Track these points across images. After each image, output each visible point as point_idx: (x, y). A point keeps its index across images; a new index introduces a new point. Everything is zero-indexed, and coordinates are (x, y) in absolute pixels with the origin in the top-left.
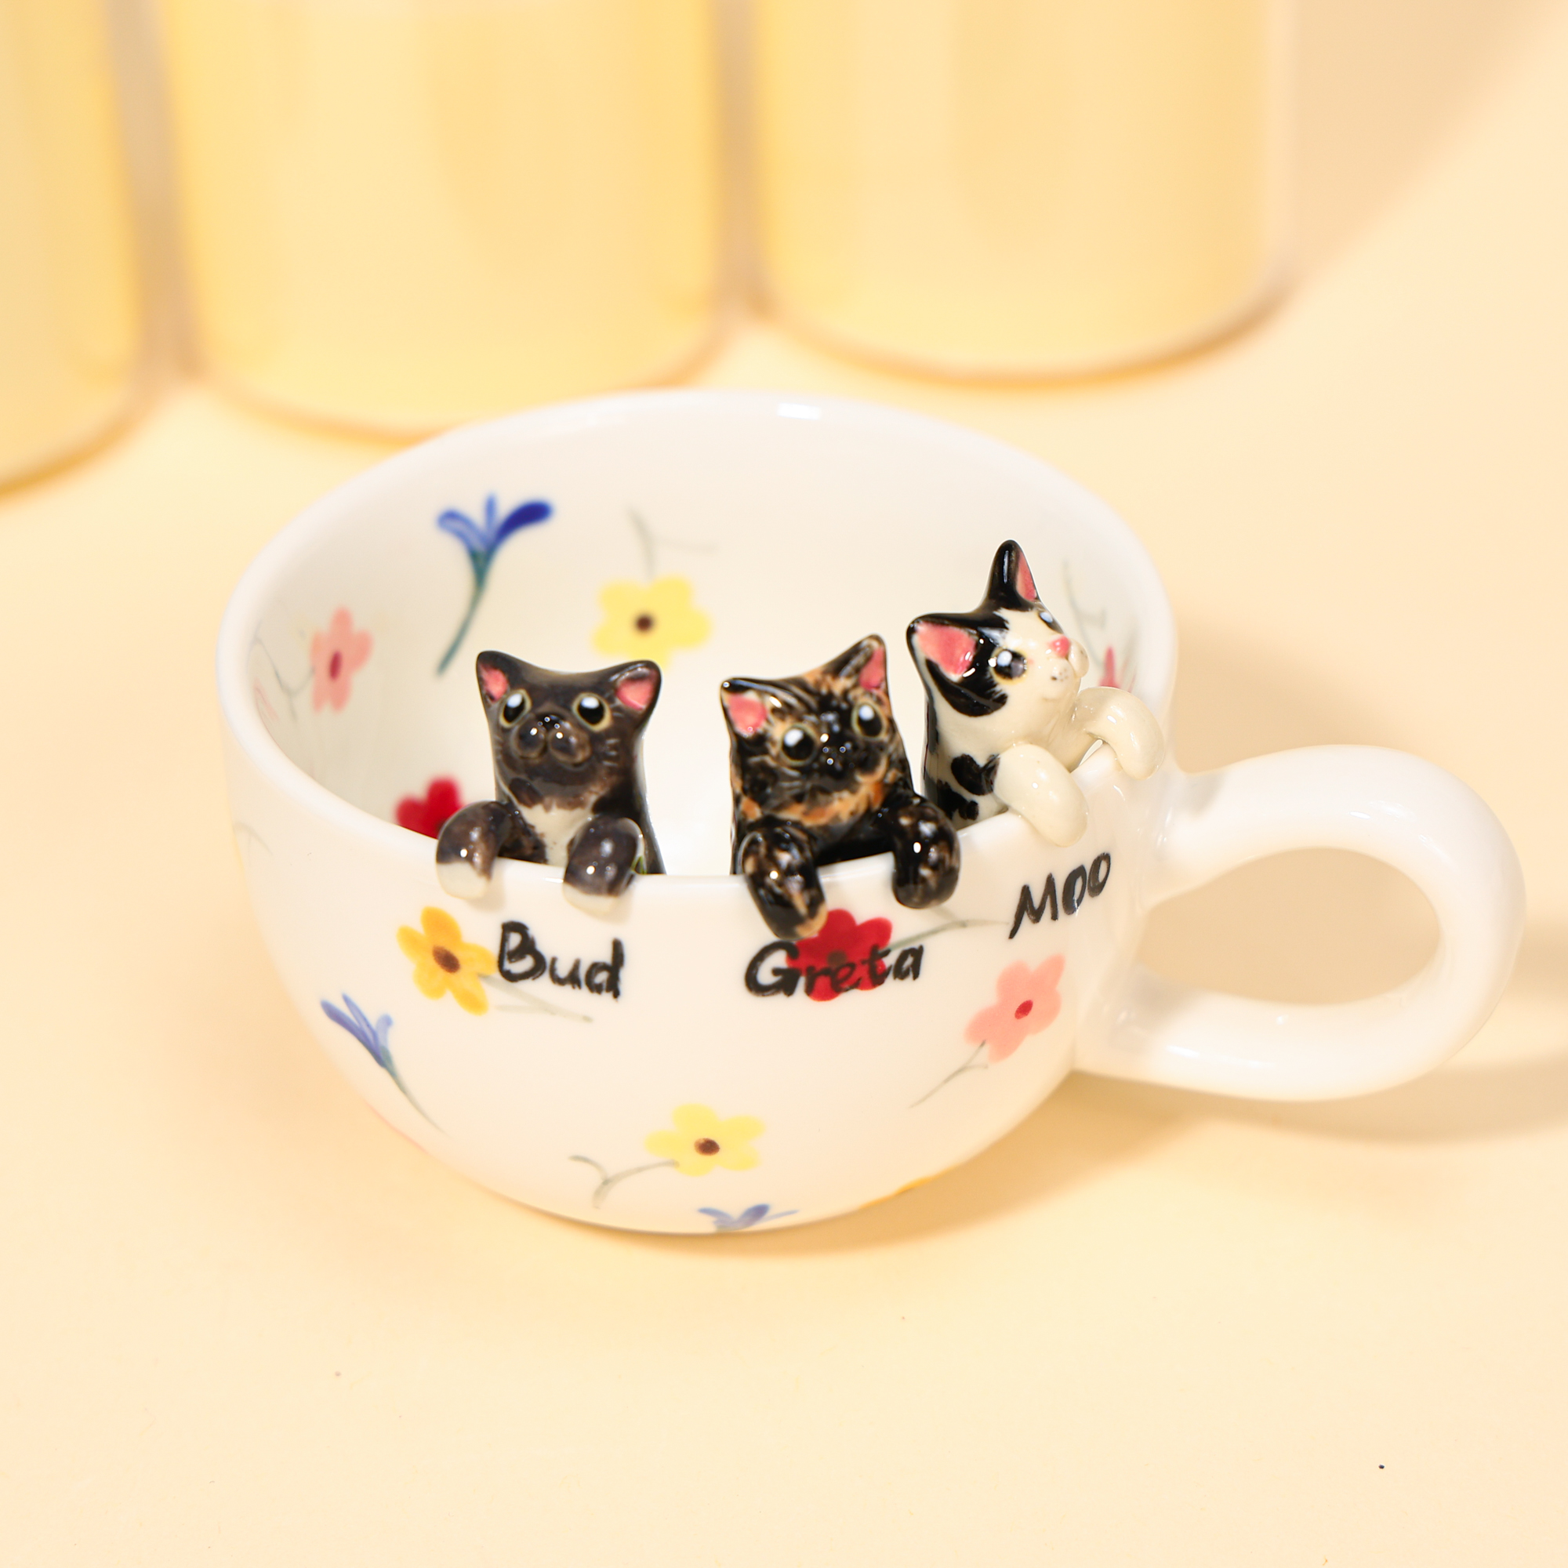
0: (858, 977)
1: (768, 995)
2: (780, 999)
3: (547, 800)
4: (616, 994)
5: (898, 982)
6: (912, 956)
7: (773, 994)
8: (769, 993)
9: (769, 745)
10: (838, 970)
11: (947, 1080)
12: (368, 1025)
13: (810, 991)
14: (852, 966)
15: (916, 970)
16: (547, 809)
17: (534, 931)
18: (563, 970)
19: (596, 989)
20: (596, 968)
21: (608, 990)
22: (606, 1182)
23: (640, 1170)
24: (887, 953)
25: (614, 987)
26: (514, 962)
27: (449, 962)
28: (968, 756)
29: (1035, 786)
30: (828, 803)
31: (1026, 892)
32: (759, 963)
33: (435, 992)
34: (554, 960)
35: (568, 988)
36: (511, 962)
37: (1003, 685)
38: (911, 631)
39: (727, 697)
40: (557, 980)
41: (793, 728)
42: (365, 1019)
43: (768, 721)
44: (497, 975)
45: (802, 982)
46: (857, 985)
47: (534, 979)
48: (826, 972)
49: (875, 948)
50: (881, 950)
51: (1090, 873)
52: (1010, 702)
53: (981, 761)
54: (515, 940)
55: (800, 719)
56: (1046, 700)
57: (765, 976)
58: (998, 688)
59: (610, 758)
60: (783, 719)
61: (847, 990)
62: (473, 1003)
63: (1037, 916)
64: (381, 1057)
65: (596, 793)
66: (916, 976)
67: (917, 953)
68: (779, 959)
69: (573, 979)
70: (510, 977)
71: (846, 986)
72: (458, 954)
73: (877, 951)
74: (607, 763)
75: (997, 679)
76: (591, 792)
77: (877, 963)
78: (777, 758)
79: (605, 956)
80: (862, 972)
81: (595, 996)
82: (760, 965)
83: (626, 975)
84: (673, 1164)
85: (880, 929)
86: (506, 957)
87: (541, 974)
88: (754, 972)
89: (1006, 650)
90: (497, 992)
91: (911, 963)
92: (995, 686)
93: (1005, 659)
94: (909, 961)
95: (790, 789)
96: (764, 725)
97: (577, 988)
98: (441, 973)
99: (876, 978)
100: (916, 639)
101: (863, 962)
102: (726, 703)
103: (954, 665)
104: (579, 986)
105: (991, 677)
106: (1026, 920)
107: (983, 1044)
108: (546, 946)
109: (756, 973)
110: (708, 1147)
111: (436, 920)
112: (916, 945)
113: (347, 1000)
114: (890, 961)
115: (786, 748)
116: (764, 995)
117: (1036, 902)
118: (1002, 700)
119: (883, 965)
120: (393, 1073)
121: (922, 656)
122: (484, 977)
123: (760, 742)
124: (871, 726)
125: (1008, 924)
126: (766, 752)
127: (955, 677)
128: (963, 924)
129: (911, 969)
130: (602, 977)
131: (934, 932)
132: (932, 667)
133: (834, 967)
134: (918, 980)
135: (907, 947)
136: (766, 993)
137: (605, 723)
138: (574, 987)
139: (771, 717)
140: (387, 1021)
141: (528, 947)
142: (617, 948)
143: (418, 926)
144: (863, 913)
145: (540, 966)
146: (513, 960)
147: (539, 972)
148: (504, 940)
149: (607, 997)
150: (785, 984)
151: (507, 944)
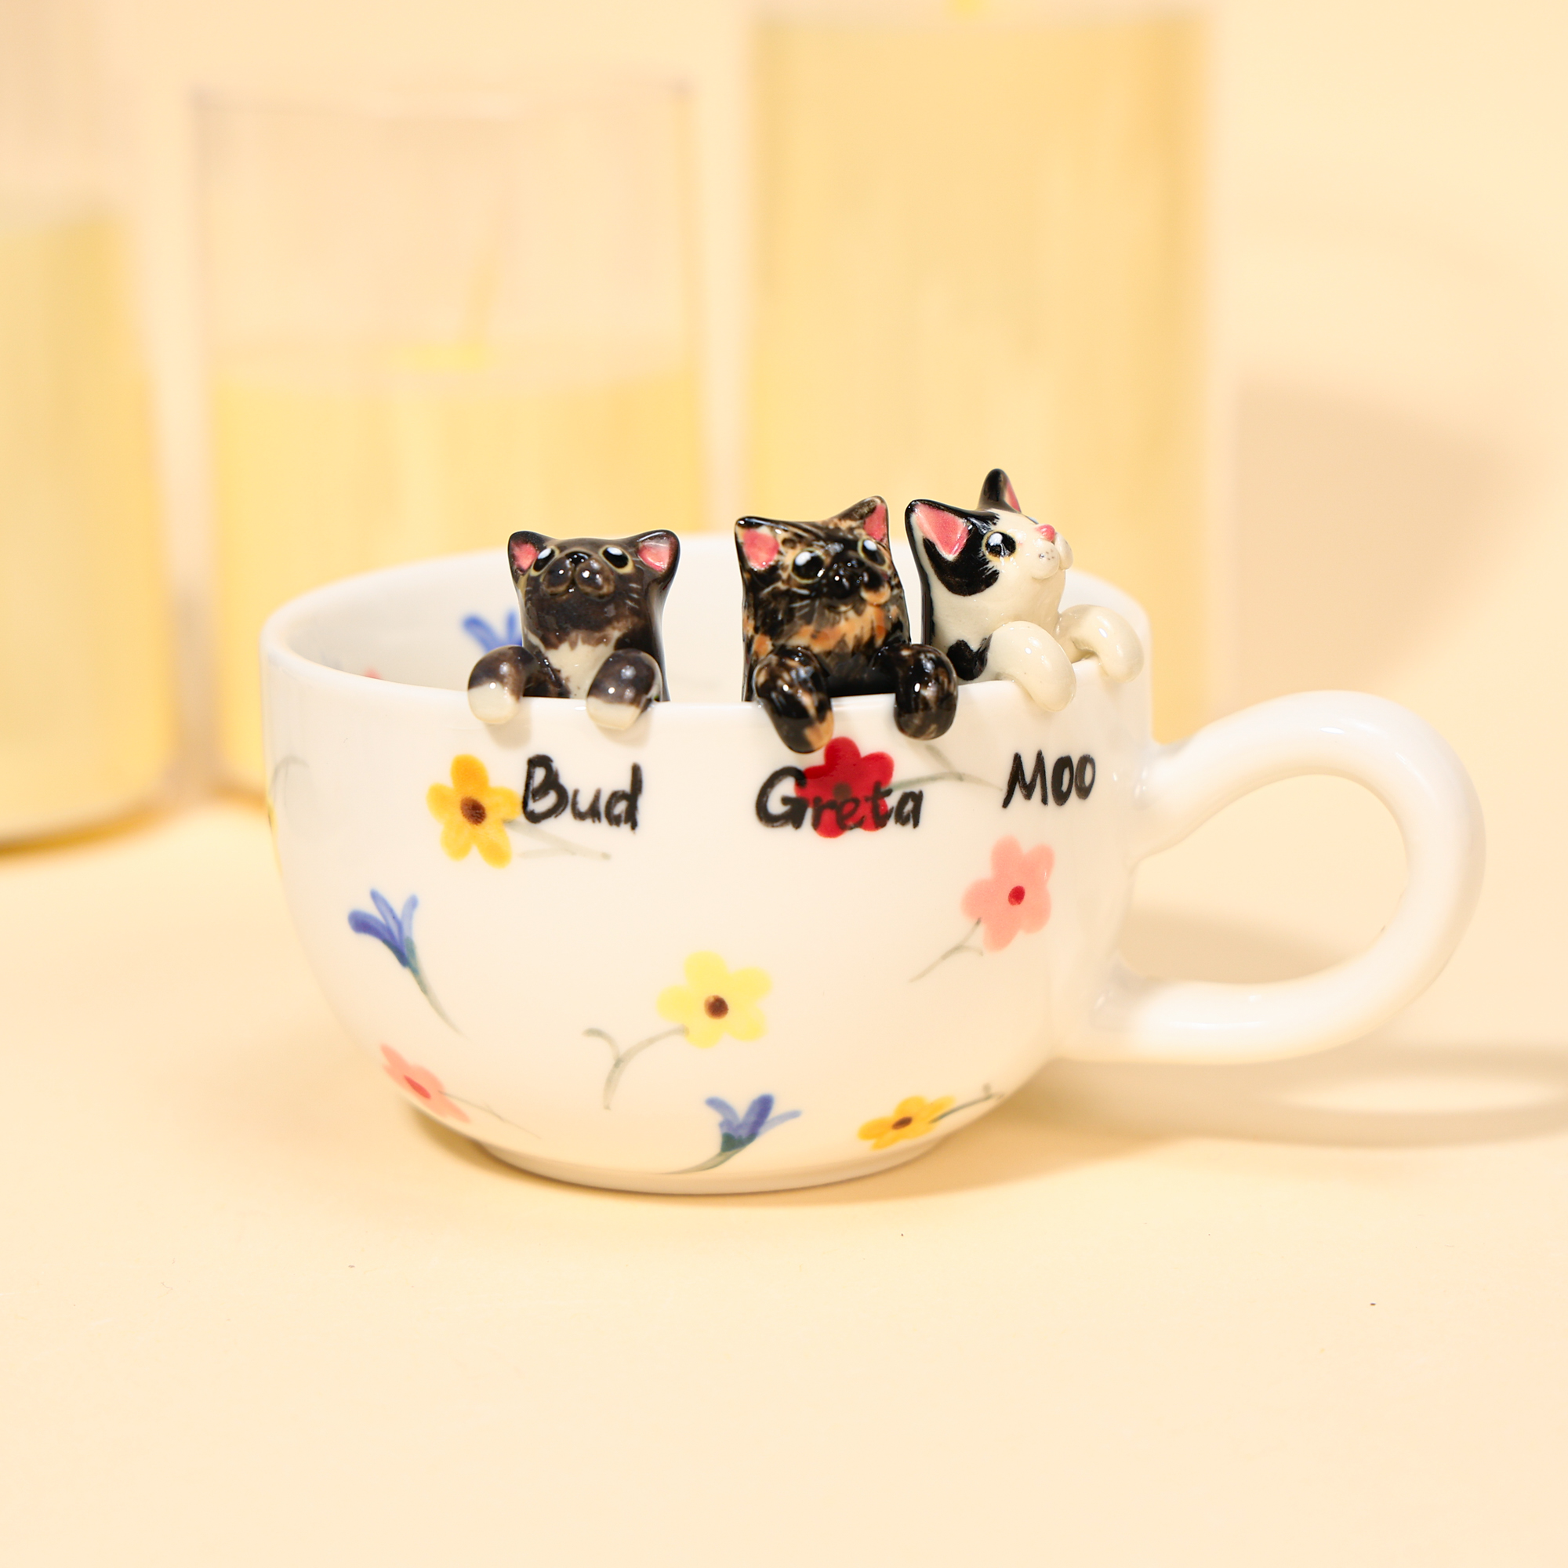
0: (861, 816)
1: (777, 826)
2: (788, 830)
3: (573, 635)
4: (634, 826)
5: (899, 826)
6: (912, 800)
7: (782, 825)
8: (778, 824)
9: (780, 572)
10: (843, 804)
11: (945, 957)
12: (394, 917)
13: (816, 825)
14: (856, 801)
15: (914, 818)
16: (573, 645)
17: (557, 764)
18: (584, 804)
19: (614, 820)
20: (616, 797)
21: (626, 822)
22: (619, 1063)
23: (651, 1041)
24: (889, 792)
25: (631, 818)
26: (538, 800)
27: (475, 812)
28: (963, 641)
29: (1028, 651)
30: (835, 623)
31: (1017, 760)
32: (769, 790)
33: (459, 851)
34: (576, 793)
35: (588, 822)
36: (535, 801)
37: (996, 563)
38: (910, 510)
39: (741, 532)
40: (579, 815)
41: (802, 551)
42: (391, 911)
43: (780, 553)
44: (521, 818)
45: (809, 814)
46: (860, 824)
47: (556, 816)
48: (832, 805)
49: (877, 786)
50: (883, 789)
51: (1078, 767)
52: (1001, 578)
53: (974, 646)
54: (540, 774)
55: (810, 545)
56: (1035, 579)
57: (775, 806)
58: (990, 565)
59: (632, 599)
60: (793, 547)
61: (851, 828)
62: (497, 855)
63: (1028, 794)
64: (403, 953)
65: (620, 630)
66: (916, 824)
67: (917, 798)
68: (787, 787)
69: (593, 813)
70: (534, 818)
71: (851, 823)
72: (486, 802)
73: (880, 791)
74: (629, 603)
75: (989, 556)
76: (614, 628)
77: (879, 802)
78: (789, 581)
79: (624, 784)
80: (865, 810)
81: (614, 828)
82: (770, 792)
83: (643, 803)
84: (683, 1031)
85: (881, 764)
86: (530, 795)
87: (563, 810)
88: (765, 799)
89: (998, 532)
90: (522, 838)
91: (910, 810)
92: (988, 563)
93: (996, 540)
94: (910, 806)
95: (801, 608)
96: (776, 557)
97: (597, 822)
98: (467, 826)
99: (878, 821)
100: (914, 518)
101: (867, 800)
102: (741, 540)
103: (949, 547)
104: (599, 819)
105: (984, 555)
106: (1018, 794)
107: (978, 922)
108: (568, 780)
109: (766, 801)
110: (718, 1007)
111: (467, 770)
112: (916, 790)
113: (375, 896)
114: (892, 801)
115: (796, 568)
116: (773, 827)
117: (1028, 777)
118: (993, 577)
119: (885, 806)
120: (415, 971)
121: (919, 537)
122: (508, 822)
123: (773, 572)
124: (873, 555)
125: (1001, 790)
126: (779, 578)
127: (950, 557)
128: (960, 777)
129: (911, 815)
130: (621, 808)
131: (933, 779)
132: (929, 546)
133: (840, 800)
134: (917, 829)
135: (908, 790)
136: (775, 824)
137: (628, 569)
138: (594, 821)
139: (782, 548)
140: (413, 903)
141: (552, 782)
142: (636, 772)
143: (446, 779)
144: (867, 746)
145: (564, 800)
146: (537, 798)
147: (562, 808)
148: (530, 776)
149: (625, 828)
150: (793, 817)
151: (531, 782)
